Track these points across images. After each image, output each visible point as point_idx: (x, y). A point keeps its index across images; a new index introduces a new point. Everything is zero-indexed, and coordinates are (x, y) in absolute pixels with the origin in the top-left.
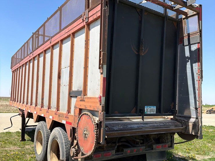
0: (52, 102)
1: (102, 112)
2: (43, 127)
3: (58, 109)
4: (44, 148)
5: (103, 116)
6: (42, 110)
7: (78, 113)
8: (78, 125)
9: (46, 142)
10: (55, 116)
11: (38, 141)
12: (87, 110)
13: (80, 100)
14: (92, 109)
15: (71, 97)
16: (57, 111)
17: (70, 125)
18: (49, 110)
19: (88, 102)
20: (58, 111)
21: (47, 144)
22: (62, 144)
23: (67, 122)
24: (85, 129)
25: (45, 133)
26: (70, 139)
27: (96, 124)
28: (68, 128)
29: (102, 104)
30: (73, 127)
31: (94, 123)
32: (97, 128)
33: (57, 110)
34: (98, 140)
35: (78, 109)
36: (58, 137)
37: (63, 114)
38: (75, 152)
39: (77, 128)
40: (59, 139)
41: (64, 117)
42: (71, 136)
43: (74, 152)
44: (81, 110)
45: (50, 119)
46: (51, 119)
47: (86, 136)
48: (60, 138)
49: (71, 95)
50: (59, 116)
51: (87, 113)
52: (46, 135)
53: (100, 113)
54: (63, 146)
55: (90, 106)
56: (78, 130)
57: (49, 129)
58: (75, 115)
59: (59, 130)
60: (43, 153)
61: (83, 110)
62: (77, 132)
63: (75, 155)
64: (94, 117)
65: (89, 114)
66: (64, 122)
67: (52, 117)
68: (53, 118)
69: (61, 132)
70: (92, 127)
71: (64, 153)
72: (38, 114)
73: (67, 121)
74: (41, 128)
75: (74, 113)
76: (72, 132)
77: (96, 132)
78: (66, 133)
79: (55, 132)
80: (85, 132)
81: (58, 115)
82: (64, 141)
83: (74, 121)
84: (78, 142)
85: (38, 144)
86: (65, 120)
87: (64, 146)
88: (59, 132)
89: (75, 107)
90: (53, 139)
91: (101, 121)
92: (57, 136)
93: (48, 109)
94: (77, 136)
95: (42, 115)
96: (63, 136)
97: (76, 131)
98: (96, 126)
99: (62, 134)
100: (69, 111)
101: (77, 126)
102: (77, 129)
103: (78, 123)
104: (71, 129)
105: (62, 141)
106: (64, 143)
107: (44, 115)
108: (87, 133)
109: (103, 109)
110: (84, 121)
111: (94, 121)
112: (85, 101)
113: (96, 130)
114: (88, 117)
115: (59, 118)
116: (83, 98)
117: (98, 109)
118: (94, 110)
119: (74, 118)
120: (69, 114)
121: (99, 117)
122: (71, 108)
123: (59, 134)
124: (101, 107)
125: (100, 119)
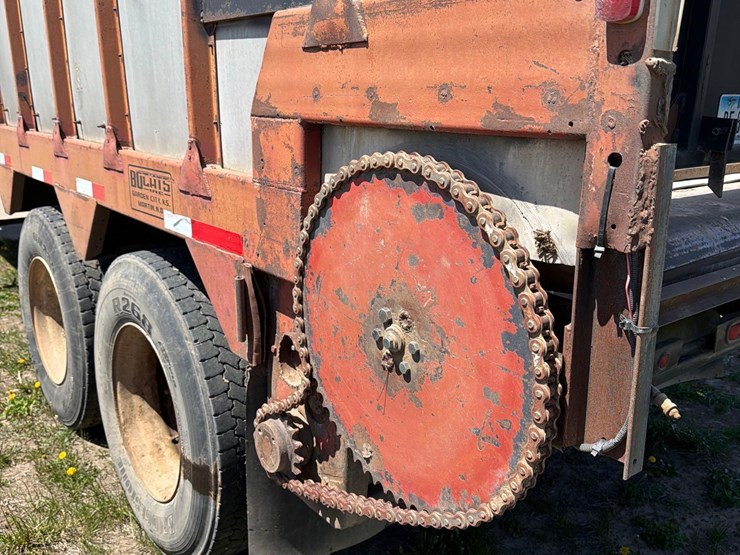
0: (80, 93)
1: (647, 147)
2: (51, 245)
3: (121, 135)
4: (75, 358)
5: (650, 194)
6: (29, 142)
7: (299, 161)
8: (304, 258)
9: (81, 326)
10: (106, 178)
11: (40, 308)
13: (301, 41)
14: (468, 116)
15: (212, 29)
16: (119, 146)
17: (231, 250)
18: (68, 139)
19: (411, 49)
20: (124, 151)
21: (90, 335)
22: (185, 365)
23: (198, 229)
24: (390, 303)
25: (70, 278)
26: (241, 349)
27: (532, 270)
30: (262, 266)
31: (512, 268)
32: (549, 316)
33: (113, 144)
34: (560, 424)
35: (294, 134)
36: (150, 320)
37: (159, 169)
38: (298, 452)
39: (301, 285)
40: (155, 330)
41: (175, 187)
42: (246, 328)
43: (291, 452)
45: (79, 196)
46: (86, 199)
47: (407, 362)
48: (160, 324)
49: (208, 17)
50: (136, 180)
51: (406, 160)
52: (73, 290)
53: (615, 159)
54: (194, 383)
55: (444, 93)
56: (312, 298)
57: (89, 257)
58: (264, 182)
59: (150, 271)
60: (74, 380)
61: (338, 132)
62: (301, 314)
63: (297, 471)
66: (177, 224)
67: (90, 183)
68: (97, 189)
69: (162, 285)
70: (490, 303)
71: (202, 424)
72: (13, 169)
73: (203, 219)
74: (40, 248)
75: (259, 161)
76: (253, 304)
77: (549, 357)
78: (198, 293)
79: (125, 283)
80: (393, 334)
81: (127, 176)
82: (193, 351)
83: (263, 224)
84: (320, 389)
85: (43, 325)
86: (184, 213)
87: (202, 384)
88: (152, 288)
89: (262, 113)
90: (121, 320)
91: (622, 243)
92: (143, 312)
93: (63, 135)
94: (304, 344)
95: (38, 175)
96: (181, 317)
97: (296, 306)
98: (542, 294)
99: (173, 304)
100: (205, 145)
101: (302, 272)
102: (296, 291)
103: (307, 246)
104: (242, 284)
105: (183, 346)
106: (197, 364)
107: (45, 174)
108: (413, 341)
109: (654, 109)
110: (378, 236)
111: (508, 249)
112: (364, 43)
113: (541, 339)
114: (419, 197)
115: (138, 194)
116: (340, 22)
117: (567, 107)
118: (499, 124)
119: (260, 202)
120: (209, 166)
121: (594, 210)
122: (218, 125)
123: (150, 297)
124: (626, 90)
125: (604, 221)
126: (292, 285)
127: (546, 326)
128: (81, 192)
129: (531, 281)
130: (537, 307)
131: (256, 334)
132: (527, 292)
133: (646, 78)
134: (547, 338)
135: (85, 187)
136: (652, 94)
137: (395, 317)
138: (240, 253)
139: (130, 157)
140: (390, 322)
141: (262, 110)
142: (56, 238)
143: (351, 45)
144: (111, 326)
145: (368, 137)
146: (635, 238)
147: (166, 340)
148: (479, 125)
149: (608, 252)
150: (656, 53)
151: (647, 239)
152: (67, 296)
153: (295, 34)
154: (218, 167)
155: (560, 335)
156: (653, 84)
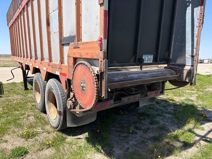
0: (45, 54)
1: (104, 60)
3: (50, 60)
4: (42, 98)
5: (104, 65)
6: (36, 62)
7: (73, 63)
8: (73, 76)
10: (48, 67)
11: (36, 91)
12: (82, 59)
14: (89, 57)
15: (63, 45)
17: (64, 76)
18: (42, 61)
19: (84, 49)
22: (58, 95)
23: (61, 74)
24: (82, 81)
25: (42, 84)
26: (66, 91)
27: (95, 75)
28: (63, 79)
29: (103, 50)
30: (68, 78)
31: (93, 74)
32: (97, 80)
33: (49, 62)
34: (99, 93)
35: (72, 59)
37: (56, 65)
39: (73, 80)
40: (54, 90)
41: (58, 67)
42: (66, 88)
43: (72, 105)
44: (75, 59)
47: (84, 88)
48: (55, 89)
49: (63, 43)
50: (52, 67)
51: (83, 62)
53: (101, 61)
55: (87, 54)
56: (74, 82)
57: (45, 80)
58: (69, 66)
59: (54, 81)
61: (78, 59)
62: (73, 84)
63: (72, 108)
64: (93, 67)
65: (86, 63)
66: (58, 73)
68: (47, 69)
69: (56, 83)
70: (91, 79)
72: (33, 66)
73: (61, 72)
74: (37, 80)
75: (68, 63)
76: (67, 84)
79: (50, 83)
80: (82, 85)
82: (60, 93)
83: (68, 72)
84: (75, 95)
86: (59, 71)
87: (61, 98)
88: (54, 84)
90: (49, 90)
91: (102, 71)
92: (52, 87)
94: (73, 88)
95: (37, 67)
96: (58, 88)
98: (96, 77)
99: (57, 86)
100: (62, 62)
101: (73, 78)
103: (73, 74)
104: (66, 81)
105: (58, 92)
106: (60, 95)
107: (39, 67)
108: (85, 85)
109: (104, 56)
110: (81, 72)
111: (92, 72)
112: (79, 48)
113: (96, 82)
114: (85, 67)
115: (52, 69)
116: (77, 45)
117: (97, 56)
118: (92, 58)
119: (68, 69)
120: (62, 64)
121: (100, 67)
122: (64, 58)
123: (54, 85)
124: (102, 54)
125: (101, 68)
126: (71, 80)
127: (96, 81)
128: (44, 70)
129: (95, 76)
130: (95, 79)
131: (68, 89)
132: (94, 77)
133: (103, 53)
134: (97, 82)
135: (45, 69)
136: (104, 54)
137: (83, 82)
138: (66, 76)
139: (52, 64)
140: (82, 83)
141: (68, 56)
142: (40, 78)
143: (78, 48)
144: (48, 91)
145: (81, 59)
146: (103, 70)
147: (56, 91)
148: (90, 58)
149: (102, 72)
150: (104, 50)
151: (104, 70)
152: (41, 87)
153: (72, 46)
154: (64, 64)
155: (98, 83)
156: (104, 53)
